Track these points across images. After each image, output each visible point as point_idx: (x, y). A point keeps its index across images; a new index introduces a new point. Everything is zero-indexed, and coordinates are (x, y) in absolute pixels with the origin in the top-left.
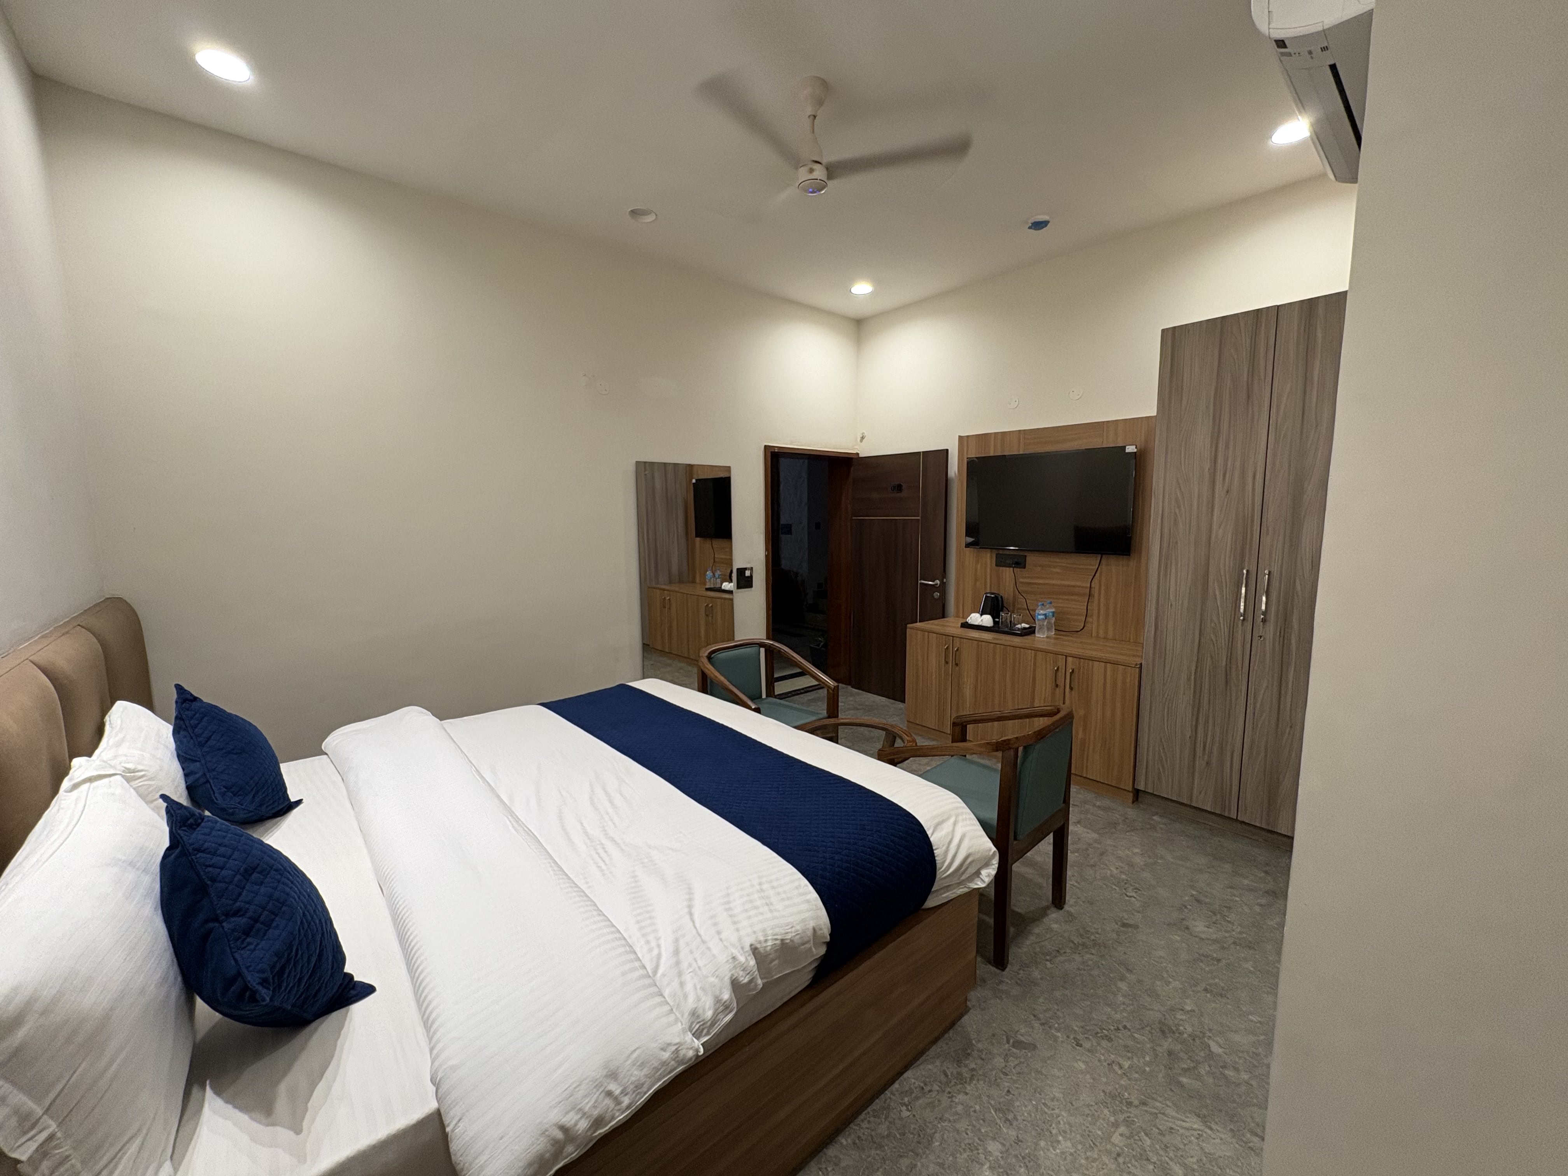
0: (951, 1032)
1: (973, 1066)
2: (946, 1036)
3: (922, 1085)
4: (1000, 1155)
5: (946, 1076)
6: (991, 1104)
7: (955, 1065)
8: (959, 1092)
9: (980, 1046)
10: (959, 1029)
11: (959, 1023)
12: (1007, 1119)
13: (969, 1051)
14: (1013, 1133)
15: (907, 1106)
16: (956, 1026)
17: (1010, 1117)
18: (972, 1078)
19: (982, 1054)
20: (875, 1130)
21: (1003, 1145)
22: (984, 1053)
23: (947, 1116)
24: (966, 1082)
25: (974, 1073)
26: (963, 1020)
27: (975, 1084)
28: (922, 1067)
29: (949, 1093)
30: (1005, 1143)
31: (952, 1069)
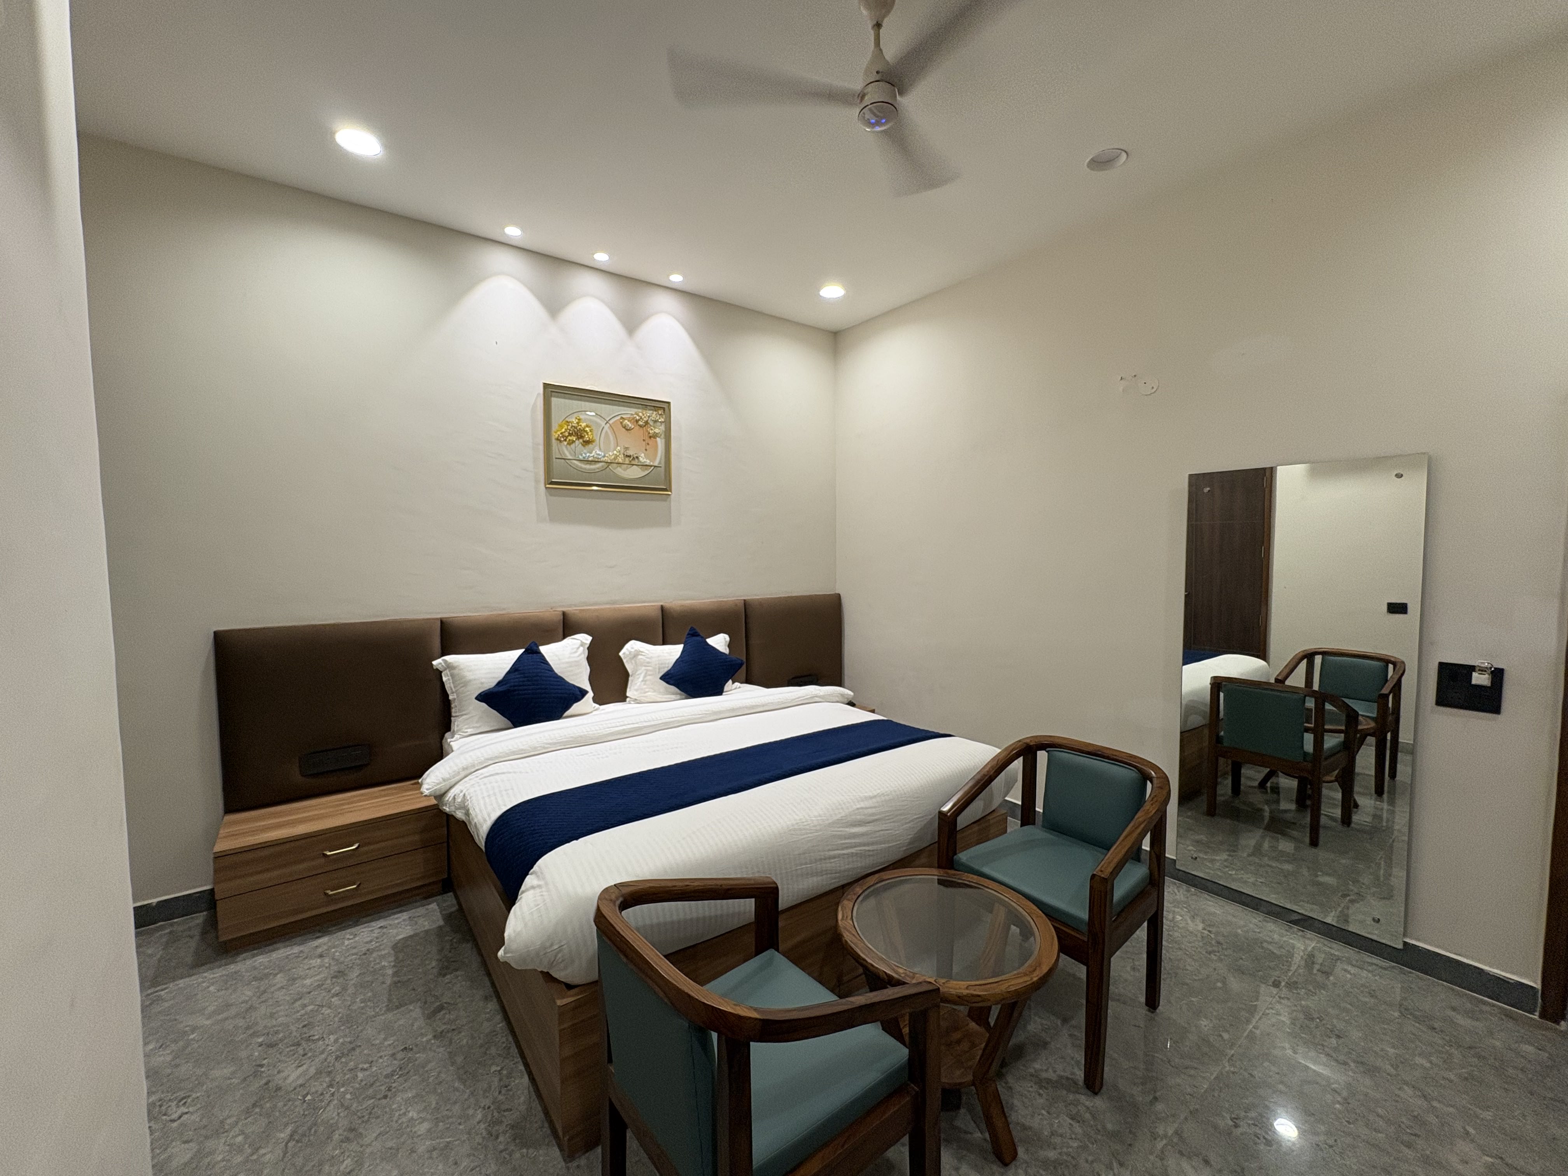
0: (549, 1132)
1: (501, 1139)
2: (546, 1125)
3: (509, 1088)
4: (413, 1131)
5: (507, 1110)
6: (456, 1141)
7: (510, 1122)
8: (485, 1116)
9: (517, 1155)
10: (547, 1140)
11: (554, 1142)
12: (435, 1149)
13: (517, 1141)
14: (421, 1149)
15: (500, 1071)
16: (552, 1138)
17: (435, 1154)
18: (490, 1134)
19: (507, 1154)
20: (495, 1045)
21: (419, 1136)
22: (506, 1156)
23: (472, 1100)
24: (489, 1126)
25: (493, 1137)
26: (556, 1149)
27: (481, 1134)
28: (526, 1091)
29: (489, 1108)
30: (420, 1138)
31: (510, 1118)
